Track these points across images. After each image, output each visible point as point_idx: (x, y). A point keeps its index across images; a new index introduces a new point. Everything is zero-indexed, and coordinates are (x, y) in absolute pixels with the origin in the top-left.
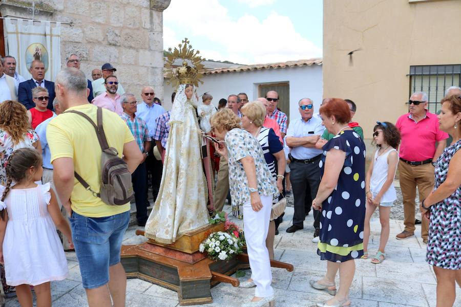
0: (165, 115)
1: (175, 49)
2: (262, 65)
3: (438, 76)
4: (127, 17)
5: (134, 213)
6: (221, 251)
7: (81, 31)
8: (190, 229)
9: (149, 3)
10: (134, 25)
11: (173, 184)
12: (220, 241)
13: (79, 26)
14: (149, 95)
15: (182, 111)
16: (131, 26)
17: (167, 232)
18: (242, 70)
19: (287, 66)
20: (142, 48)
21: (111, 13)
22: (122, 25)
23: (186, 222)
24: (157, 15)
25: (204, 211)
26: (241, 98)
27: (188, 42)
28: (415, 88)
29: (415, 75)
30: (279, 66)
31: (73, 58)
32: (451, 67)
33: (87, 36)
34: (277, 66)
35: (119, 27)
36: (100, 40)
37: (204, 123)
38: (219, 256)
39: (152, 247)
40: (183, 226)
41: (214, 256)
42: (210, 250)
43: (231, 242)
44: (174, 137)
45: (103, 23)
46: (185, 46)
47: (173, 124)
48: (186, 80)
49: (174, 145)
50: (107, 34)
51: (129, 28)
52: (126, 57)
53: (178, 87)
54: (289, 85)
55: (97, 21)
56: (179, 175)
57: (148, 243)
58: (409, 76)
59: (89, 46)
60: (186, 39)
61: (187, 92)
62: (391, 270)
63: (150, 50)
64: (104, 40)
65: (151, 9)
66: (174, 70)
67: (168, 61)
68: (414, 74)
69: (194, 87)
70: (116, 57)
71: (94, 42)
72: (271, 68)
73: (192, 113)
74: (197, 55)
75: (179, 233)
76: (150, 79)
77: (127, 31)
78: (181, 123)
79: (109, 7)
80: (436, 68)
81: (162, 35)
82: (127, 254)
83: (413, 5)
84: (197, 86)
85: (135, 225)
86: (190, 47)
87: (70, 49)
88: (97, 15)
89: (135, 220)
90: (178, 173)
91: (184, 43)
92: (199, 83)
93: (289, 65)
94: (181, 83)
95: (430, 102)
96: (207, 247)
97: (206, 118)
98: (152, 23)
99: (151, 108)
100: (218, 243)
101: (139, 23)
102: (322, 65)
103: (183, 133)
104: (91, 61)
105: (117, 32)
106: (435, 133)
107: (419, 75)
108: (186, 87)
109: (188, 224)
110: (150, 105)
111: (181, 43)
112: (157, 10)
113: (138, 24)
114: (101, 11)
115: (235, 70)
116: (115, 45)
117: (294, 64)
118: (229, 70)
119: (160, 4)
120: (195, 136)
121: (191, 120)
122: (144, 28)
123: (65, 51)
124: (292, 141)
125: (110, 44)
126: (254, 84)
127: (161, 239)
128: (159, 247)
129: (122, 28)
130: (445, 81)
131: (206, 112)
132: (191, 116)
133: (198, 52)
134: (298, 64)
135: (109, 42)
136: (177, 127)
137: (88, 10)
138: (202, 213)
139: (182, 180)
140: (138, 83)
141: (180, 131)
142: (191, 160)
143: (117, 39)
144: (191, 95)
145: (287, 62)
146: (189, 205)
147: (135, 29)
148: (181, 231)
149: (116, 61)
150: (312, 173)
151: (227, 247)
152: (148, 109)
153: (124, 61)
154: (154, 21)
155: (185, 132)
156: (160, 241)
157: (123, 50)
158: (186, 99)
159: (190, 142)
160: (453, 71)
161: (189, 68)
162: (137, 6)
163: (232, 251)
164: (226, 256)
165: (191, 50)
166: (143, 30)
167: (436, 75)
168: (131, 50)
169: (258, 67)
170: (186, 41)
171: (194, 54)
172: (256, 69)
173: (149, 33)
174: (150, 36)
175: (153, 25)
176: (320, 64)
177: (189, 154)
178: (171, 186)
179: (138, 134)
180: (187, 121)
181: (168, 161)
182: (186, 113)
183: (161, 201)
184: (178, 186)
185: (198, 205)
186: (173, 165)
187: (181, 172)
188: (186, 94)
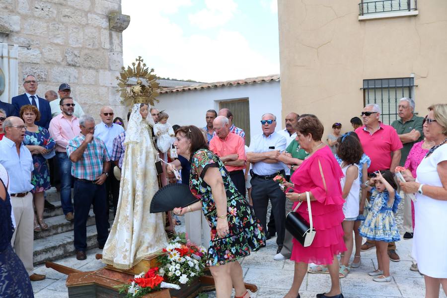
0: (120, 135)
1: (129, 67)
3: (390, 89)
4: (86, 37)
5: (94, 236)
6: (181, 275)
7: (39, 52)
8: (148, 253)
9: (108, 24)
10: (93, 45)
11: (130, 207)
12: (180, 264)
13: (38, 47)
14: (109, 115)
15: (137, 131)
16: (90, 47)
17: (125, 258)
18: (202, 88)
19: (246, 82)
20: (101, 69)
21: (70, 34)
22: (81, 46)
23: (144, 246)
24: (117, 36)
25: (162, 234)
27: (142, 61)
28: (368, 101)
29: (368, 89)
30: (239, 83)
31: (30, 79)
32: (401, 80)
33: (45, 56)
34: (236, 83)
35: (79, 48)
36: (59, 61)
37: (161, 143)
38: (179, 280)
39: (111, 272)
40: (140, 250)
41: (175, 280)
42: (170, 274)
43: (191, 265)
44: (130, 157)
45: (61, 44)
46: (139, 63)
47: (128, 145)
48: (141, 99)
49: (130, 167)
50: (66, 55)
51: (88, 49)
52: (85, 77)
53: (133, 106)
54: (248, 101)
55: (55, 42)
56: (136, 197)
57: (106, 269)
58: (362, 90)
59: (47, 67)
60: (140, 57)
61: (142, 111)
62: (356, 284)
63: (110, 70)
64: (62, 61)
65: (110, 30)
66: (129, 89)
67: (121, 80)
68: (367, 87)
69: (150, 106)
70: (75, 78)
71: (52, 63)
72: (230, 85)
73: (147, 132)
74: (152, 74)
75: (137, 257)
77: (87, 51)
78: (137, 143)
79: (67, 28)
80: (387, 81)
81: (122, 55)
82: (83, 282)
83: (363, 23)
84: (152, 104)
85: (95, 248)
86: (144, 65)
87: (28, 70)
88: (55, 36)
89: (95, 243)
91: (138, 61)
92: (155, 102)
93: (248, 82)
94: (135, 103)
95: (384, 113)
96: (167, 271)
97: (162, 137)
98: (111, 43)
99: (110, 128)
100: (178, 266)
101: (99, 43)
102: (279, 81)
103: (139, 154)
104: (50, 81)
105: (76, 52)
106: (390, 143)
107: (372, 88)
108: (141, 106)
109: (146, 248)
110: (109, 125)
111: (135, 61)
112: (116, 31)
113: (98, 45)
114: (59, 32)
115: (196, 88)
116: (74, 66)
117: (253, 80)
118: (190, 88)
119: (119, 25)
120: (152, 156)
121: (146, 141)
122: (104, 49)
123: (23, 72)
124: (252, 157)
125: (69, 65)
126: (215, 101)
127: (118, 264)
128: (117, 273)
129: (81, 49)
130: (396, 94)
131: (162, 131)
132: (147, 135)
133: (152, 70)
134: (257, 80)
135: (68, 63)
136: (133, 147)
137: (46, 31)
138: (161, 236)
139: (139, 202)
140: (99, 103)
141: (136, 152)
142: (147, 181)
143: (76, 59)
144: (147, 114)
145: (246, 79)
146: (147, 228)
147: (94, 50)
148: (138, 256)
149: (76, 81)
150: (272, 189)
151: (188, 270)
152: (107, 129)
153: (84, 81)
154: (114, 41)
155: (140, 152)
156: (117, 267)
157: (83, 70)
158: (141, 119)
159: (146, 163)
160: (403, 84)
161: (143, 87)
162: (96, 27)
163: (193, 274)
164: (187, 279)
165: (145, 68)
166: (103, 50)
167: (388, 88)
168: (91, 70)
169: (218, 85)
170: (140, 59)
171: (149, 72)
172: (216, 86)
173: (109, 53)
174: (110, 57)
175: (113, 46)
176: (277, 80)
177: (145, 175)
178: (128, 209)
179: (96, 155)
180: (142, 141)
181: (124, 183)
182: (142, 132)
183: (118, 225)
184: (135, 209)
185: (156, 229)
186: (129, 187)
187: (138, 194)
188: (141, 113)
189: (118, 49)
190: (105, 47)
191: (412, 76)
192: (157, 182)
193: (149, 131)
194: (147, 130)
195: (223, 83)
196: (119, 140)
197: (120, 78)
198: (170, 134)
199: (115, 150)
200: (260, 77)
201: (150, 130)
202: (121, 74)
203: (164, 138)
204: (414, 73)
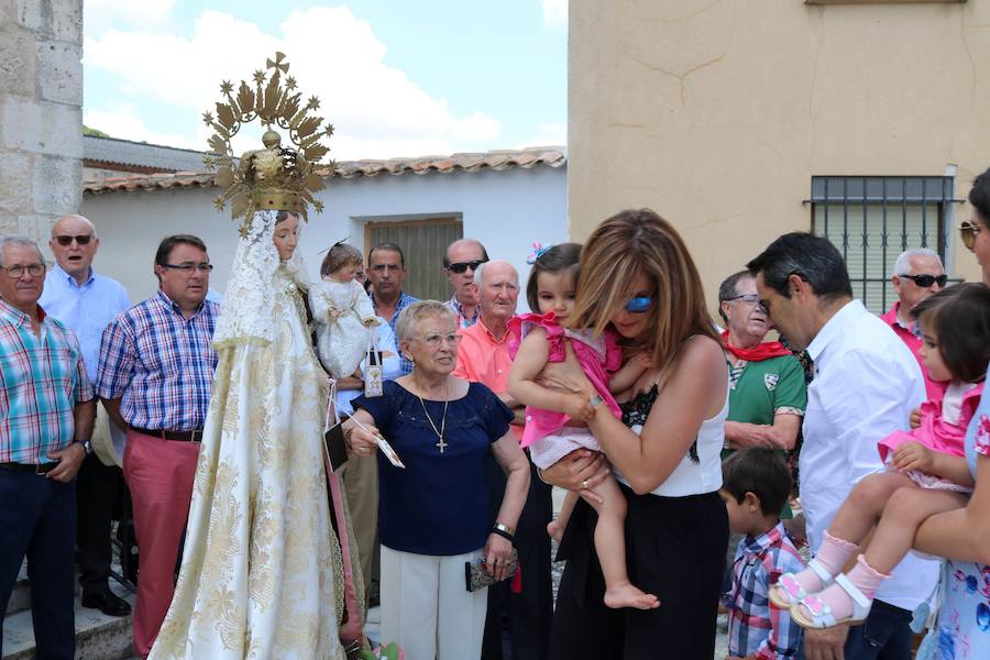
0: (133, 314)
1: (244, 87)
2: (377, 163)
3: (888, 208)
11: (237, 561)
14: (75, 242)
15: (266, 303)
19: (457, 167)
20: (12, 92)
25: (333, 652)
26: (383, 262)
27: (286, 68)
29: (826, 203)
30: (433, 168)
32: (920, 183)
34: (426, 166)
37: (333, 344)
46: (277, 75)
47: (232, 349)
48: (278, 196)
49: (241, 424)
53: (250, 219)
54: (460, 225)
56: (259, 526)
58: (809, 205)
60: (280, 56)
61: (280, 235)
63: (40, 99)
67: (216, 127)
68: (823, 198)
72: (405, 172)
73: (294, 308)
74: (311, 113)
76: (38, 193)
78: (266, 344)
80: (881, 183)
83: (816, 9)
86: (291, 83)
90: (252, 519)
91: (273, 70)
92: (311, 208)
93: (465, 165)
94: (258, 206)
95: (868, 278)
98: (46, 11)
99: (83, 289)
101: (7, 9)
102: (564, 167)
103: (272, 379)
107: (838, 203)
108: (280, 219)
110: (79, 278)
111: (264, 70)
117: (479, 161)
120: (310, 389)
121: (293, 335)
122: (21, 27)
126: (351, 218)
130: (904, 222)
131: (339, 308)
132: (292, 315)
133: (314, 103)
134: (491, 162)
136: (250, 356)
139: (269, 546)
141: (261, 373)
145: (455, 156)
146: (292, 634)
154: (54, 6)
155: (276, 374)
158: (275, 262)
159: (292, 412)
165: (291, 94)
166: (19, 34)
167: (882, 203)
169: (367, 169)
170: (279, 63)
171: (300, 109)
172: (360, 173)
173: (39, 44)
174: (39, 55)
175: (52, 20)
176: (556, 165)
177: (288, 454)
178: (229, 568)
179: (54, 376)
180: (282, 335)
181: (213, 480)
182: (278, 308)
183: (193, 623)
184: (254, 569)
185: (319, 634)
186: (239, 493)
187: (269, 515)
188: (275, 244)
189: (68, 34)
190: (26, 24)
191: (949, 172)
192: (324, 476)
193: (297, 306)
194: (292, 302)
195: (383, 164)
196: (128, 330)
197: (216, 120)
198: (364, 317)
199: (112, 362)
200: (500, 153)
201: (302, 303)
202: (220, 107)
203: (345, 329)
204: (956, 166)
